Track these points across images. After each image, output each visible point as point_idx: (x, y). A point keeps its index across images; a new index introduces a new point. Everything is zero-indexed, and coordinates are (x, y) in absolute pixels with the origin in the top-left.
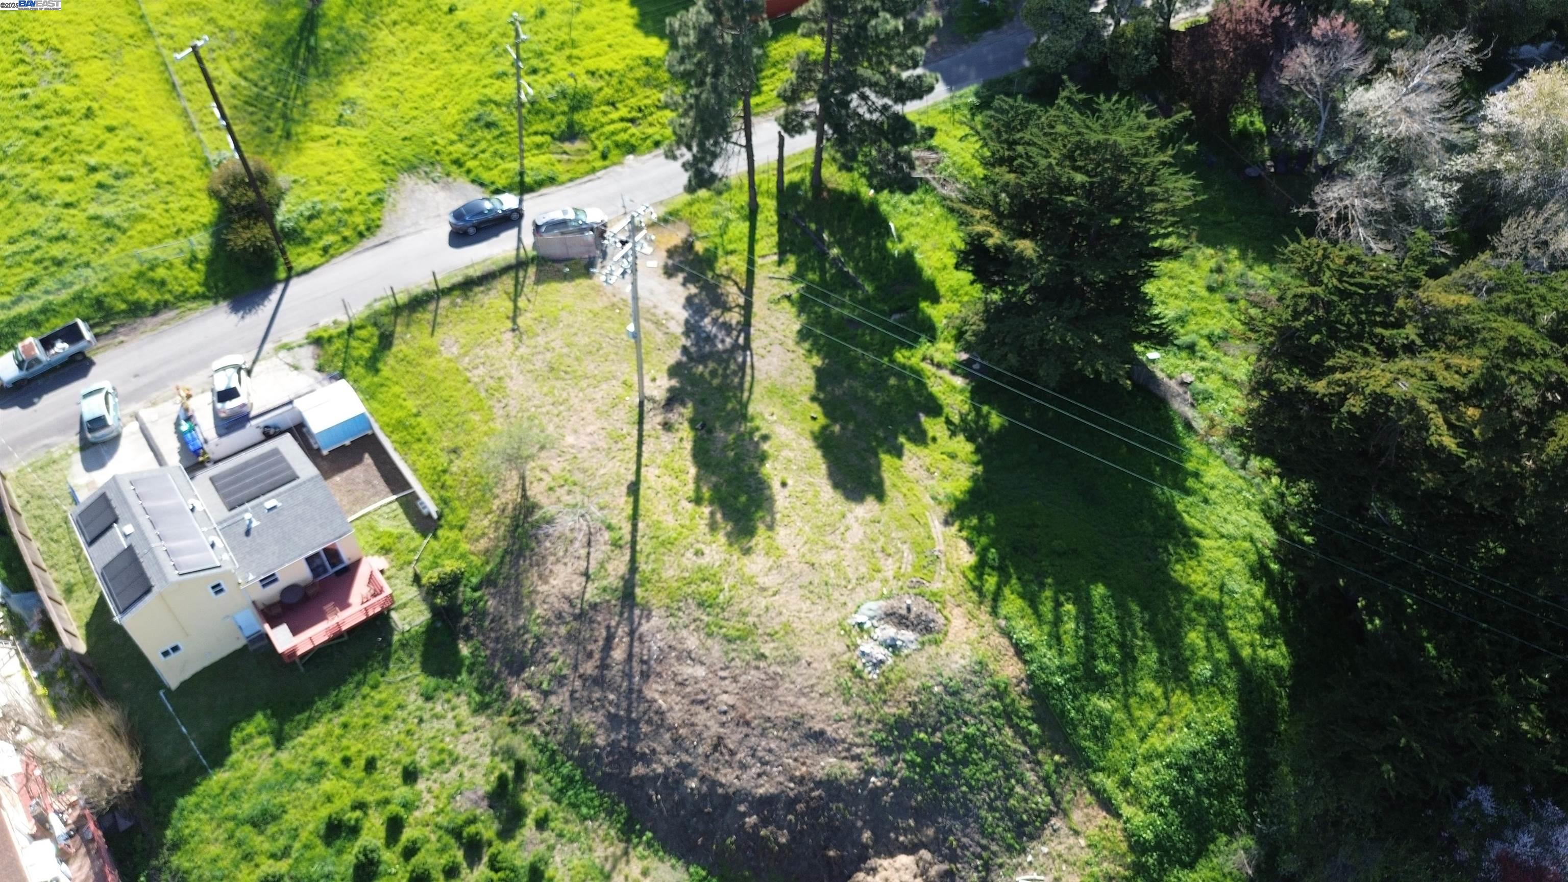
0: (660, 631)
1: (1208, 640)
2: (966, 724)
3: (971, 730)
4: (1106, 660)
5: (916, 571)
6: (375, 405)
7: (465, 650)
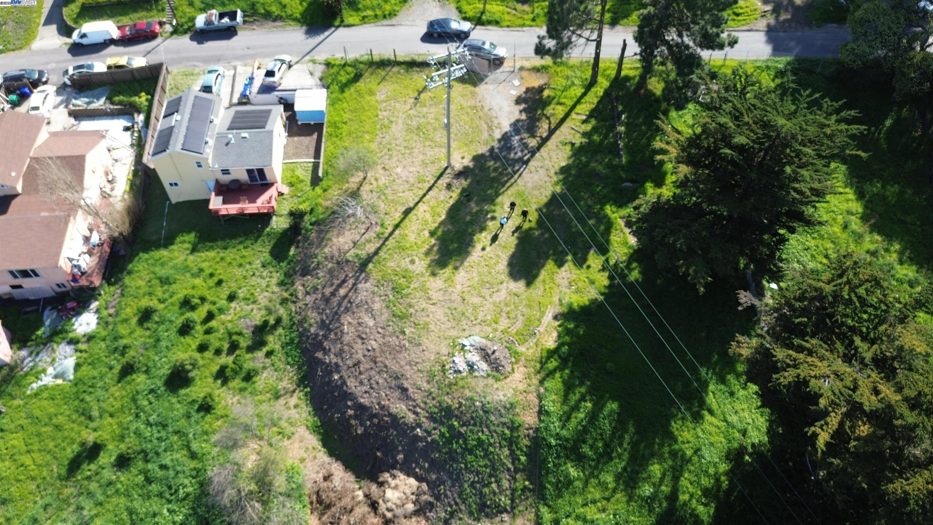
0: (367, 291)
1: (664, 475)
2: (483, 432)
3: (483, 437)
4: (591, 447)
5: (516, 334)
6: (331, 109)
7: (292, 251)
